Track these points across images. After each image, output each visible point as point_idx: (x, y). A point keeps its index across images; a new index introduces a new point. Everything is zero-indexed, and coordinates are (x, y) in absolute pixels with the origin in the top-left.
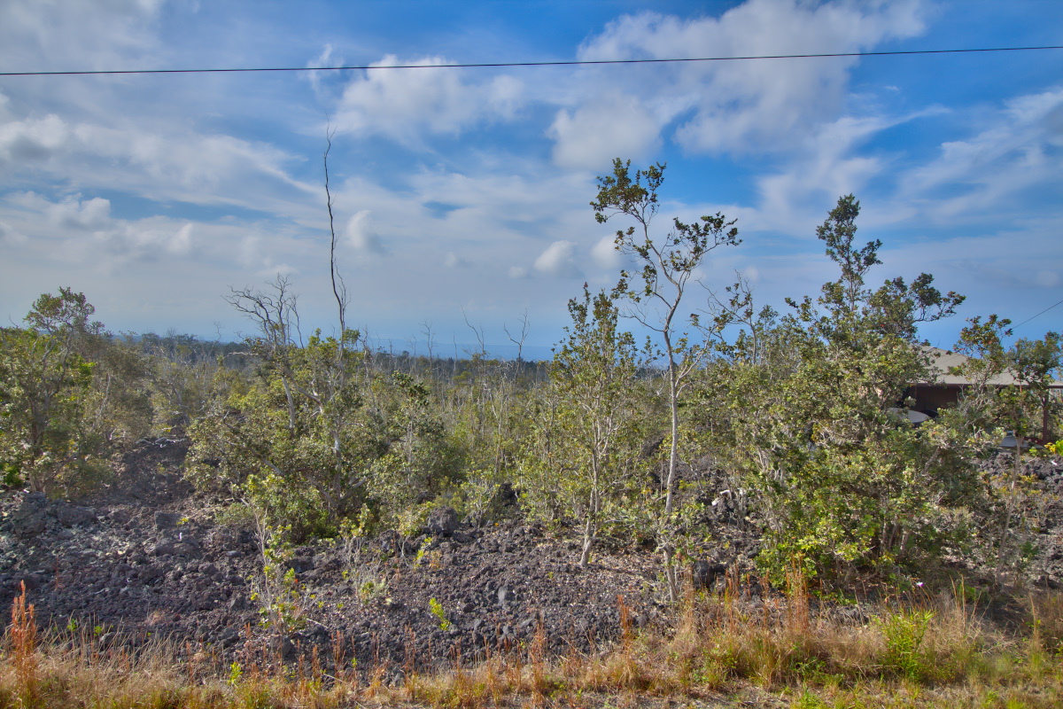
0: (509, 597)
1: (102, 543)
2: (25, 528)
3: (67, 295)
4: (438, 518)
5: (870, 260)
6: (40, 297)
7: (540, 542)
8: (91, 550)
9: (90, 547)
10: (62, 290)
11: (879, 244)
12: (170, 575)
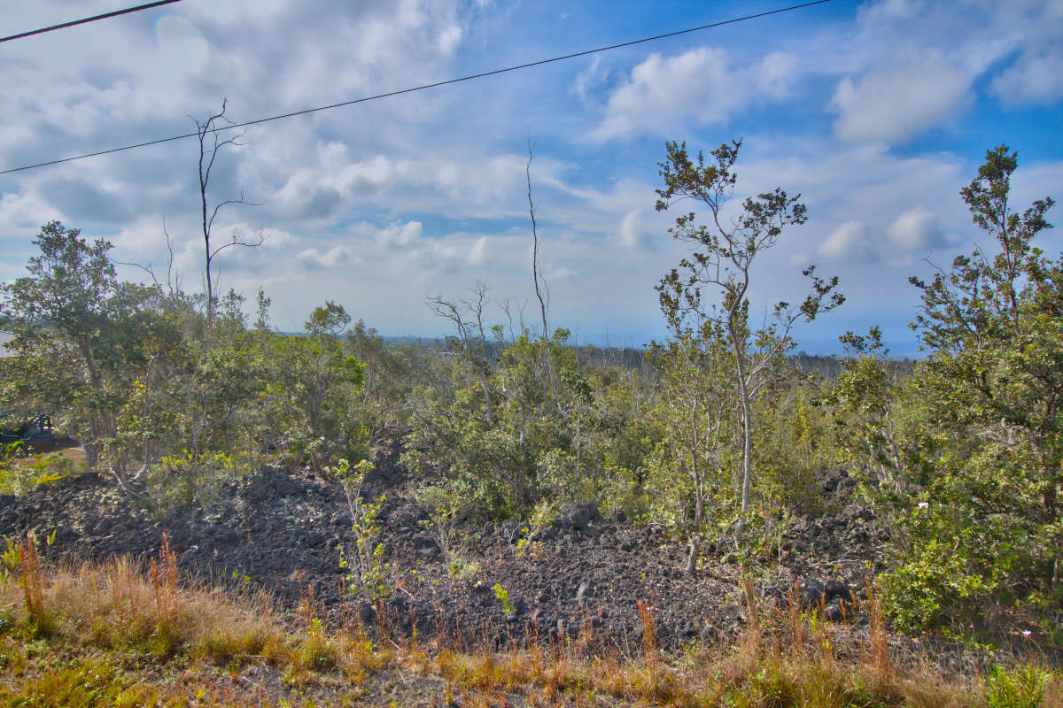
0: (587, 593)
1: (301, 511)
2: (254, 495)
3: (331, 307)
4: (569, 511)
5: (1039, 224)
6: (314, 310)
7: (663, 543)
8: (292, 517)
9: (291, 514)
10: (327, 304)
11: (1050, 202)
12: (328, 542)
